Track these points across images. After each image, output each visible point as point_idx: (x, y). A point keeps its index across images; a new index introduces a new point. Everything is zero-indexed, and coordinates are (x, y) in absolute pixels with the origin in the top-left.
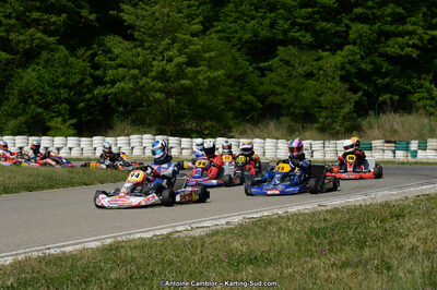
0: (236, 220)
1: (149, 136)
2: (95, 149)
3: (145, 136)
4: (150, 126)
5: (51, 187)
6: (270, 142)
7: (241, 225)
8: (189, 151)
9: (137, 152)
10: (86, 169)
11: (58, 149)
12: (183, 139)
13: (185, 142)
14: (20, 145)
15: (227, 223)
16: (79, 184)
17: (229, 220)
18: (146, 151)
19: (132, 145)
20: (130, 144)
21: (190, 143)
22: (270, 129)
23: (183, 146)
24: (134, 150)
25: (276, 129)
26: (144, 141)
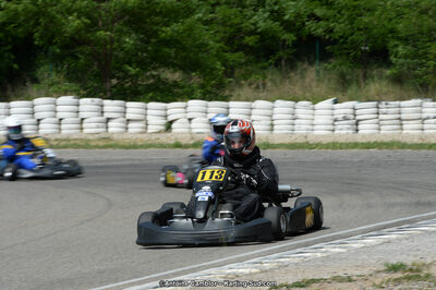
1: (69, 99)
3: (63, 99)
6: (282, 107)
8: (141, 125)
9: (47, 128)
12: (129, 104)
13: (134, 108)
18: (63, 126)
19: (37, 116)
20: (33, 113)
21: (143, 111)
22: (307, 80)
23: (129, 116)
24: (41, 126)
25: (318, 80)
26: (58, 108)
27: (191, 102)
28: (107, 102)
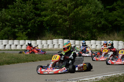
0: (100, 77)
1: (61, 40)
2: (38, 45)
3: (60, 40)
4: (61, 35)
5: (18, 62)
7: (102, 80)
8: (79, 46)
9: (56, 47)
10: (33, 55)
11: (22, 46)
12: (76, 41)
14: (5, 44)
15: (96, 79)
16: (30, 61)
17: (96, 77)
18: (60, 46)
19: (54, 44)
20: (53, 43)
21: (79, 43)
22: (115, 36)
23: (76, 44)
24: (55, 46)
25: (118, 36)
26: (59, 42)
27: (92, 41)
28: (70, 40)
